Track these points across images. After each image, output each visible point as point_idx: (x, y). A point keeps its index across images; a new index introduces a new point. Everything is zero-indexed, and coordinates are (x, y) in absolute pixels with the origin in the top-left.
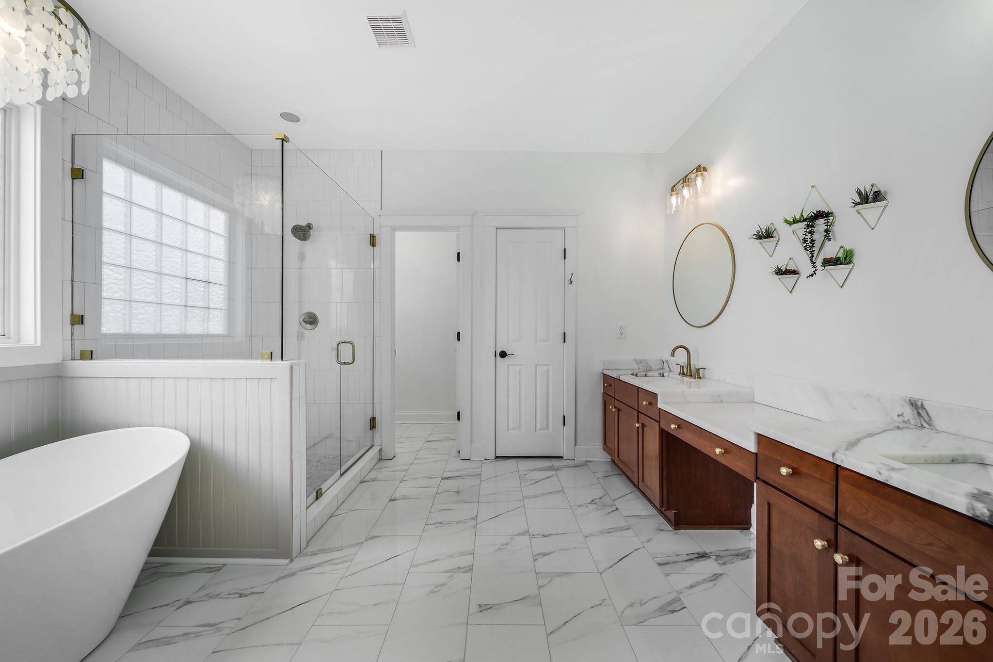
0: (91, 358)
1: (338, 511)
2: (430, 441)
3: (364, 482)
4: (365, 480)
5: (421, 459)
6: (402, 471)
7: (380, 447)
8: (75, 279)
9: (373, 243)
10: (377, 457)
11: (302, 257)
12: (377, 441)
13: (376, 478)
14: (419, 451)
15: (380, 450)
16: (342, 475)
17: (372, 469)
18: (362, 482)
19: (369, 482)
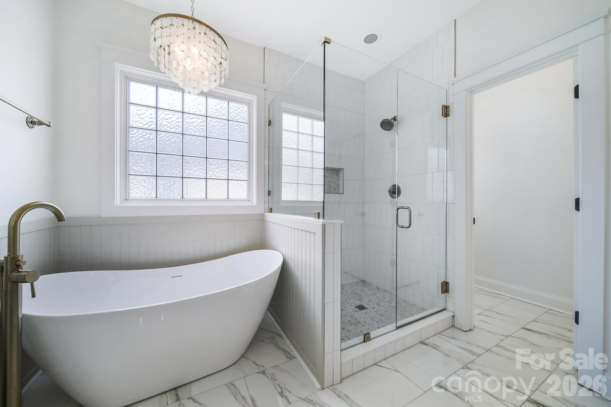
0: (271, 212)
1: (384, 362)
2: (529, 330)
3: (424, 344)
4: (426, 341)
5: (506, 349)
6: (473, 353)
7: (453, 314)
8: (269, 174)
9: (446, 114)
10: (448, 323)
11: (393, 144)
12: (450, 306)
13: (438, 346)
14: (509, 336)
15: (453, 316)
16: (398, 328)
17: (438, 334)
18: (422, 343)
19: (430, 348)
